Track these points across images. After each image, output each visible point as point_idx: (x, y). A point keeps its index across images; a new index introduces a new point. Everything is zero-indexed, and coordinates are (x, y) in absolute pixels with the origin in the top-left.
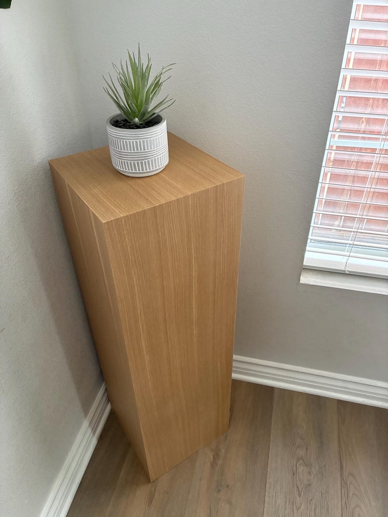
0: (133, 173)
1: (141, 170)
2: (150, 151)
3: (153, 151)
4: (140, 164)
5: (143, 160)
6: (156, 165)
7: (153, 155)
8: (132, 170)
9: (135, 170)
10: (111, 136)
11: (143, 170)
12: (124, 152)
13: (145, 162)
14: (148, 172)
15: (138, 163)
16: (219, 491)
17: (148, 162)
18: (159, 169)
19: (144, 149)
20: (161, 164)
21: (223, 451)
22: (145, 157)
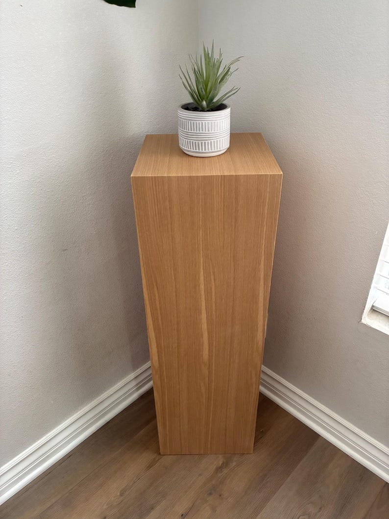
0: (197, 152)
1: (203, 149)
2: (213, 133)
3: (216, 133)
4: (203, 144)
5: (207, 140)
6: (217, 147)
7: (216, 137)
8: (196, 149)
9: (199, 150)
10: (181, 118)
11: (205, 150)
12: (190, 133)
13: (208, 143)
14: (210, 152)
15: (202, 143)
16: (210, 494)
17: (211, 142)
18: (220, 151)
19: (209, 131)
20: (222, 146)
21: (234, 464)
22: (209, 138)
